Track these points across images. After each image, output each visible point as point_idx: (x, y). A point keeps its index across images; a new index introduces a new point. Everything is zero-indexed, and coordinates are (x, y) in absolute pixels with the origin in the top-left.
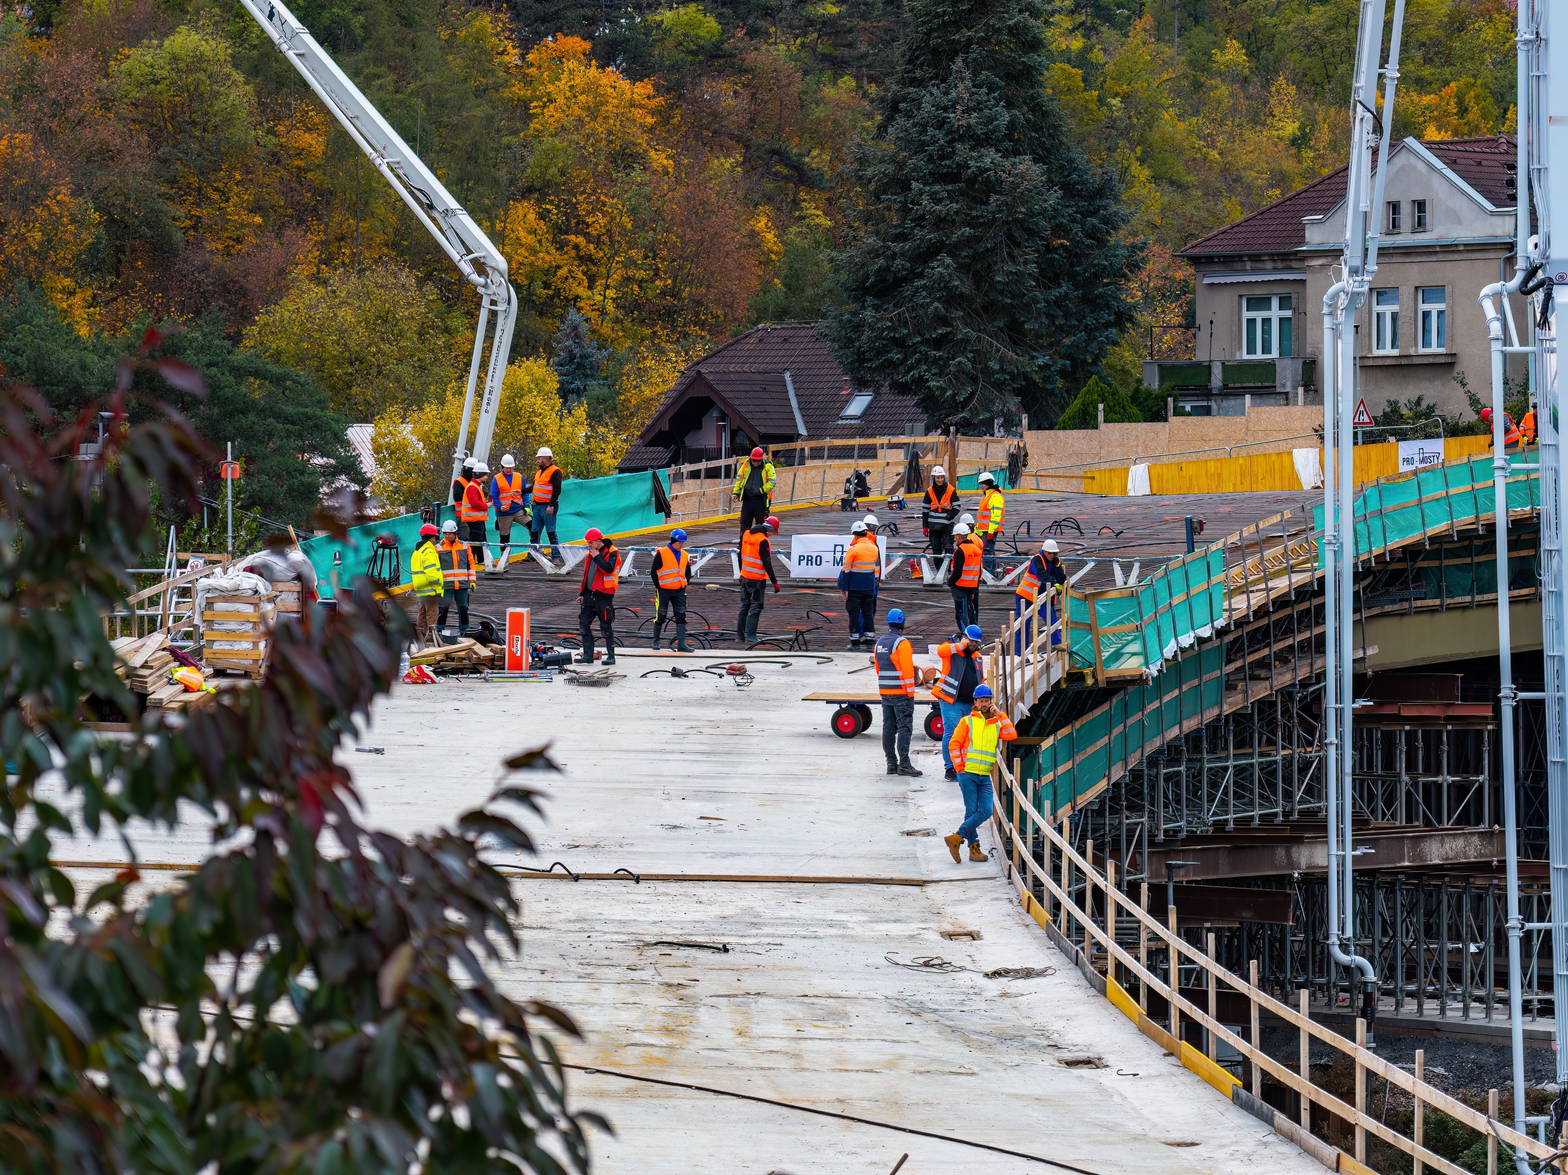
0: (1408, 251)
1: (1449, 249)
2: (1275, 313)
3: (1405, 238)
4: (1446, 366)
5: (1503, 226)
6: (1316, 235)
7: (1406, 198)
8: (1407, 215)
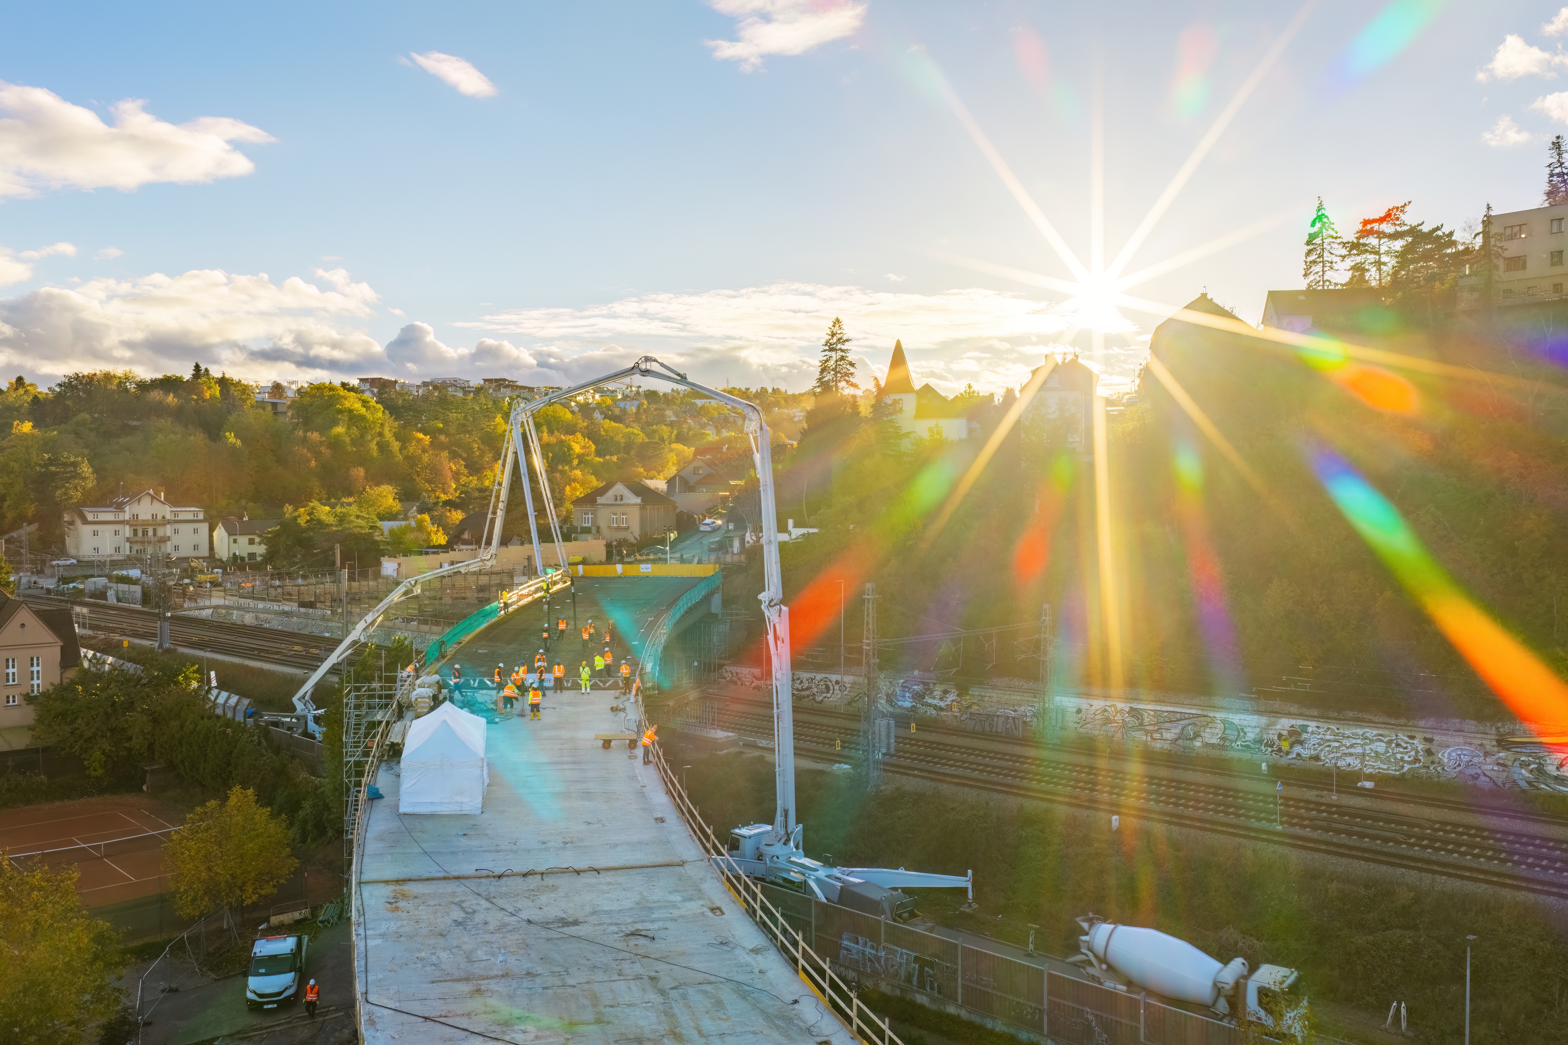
0: (619, 505)
1: (628, 505)
2: (590, 516)
3: (618, 502)
4: (627, 528)
5: (638, 500)
6: (600, 500)
7: (618, 494)
8: (619, 498)
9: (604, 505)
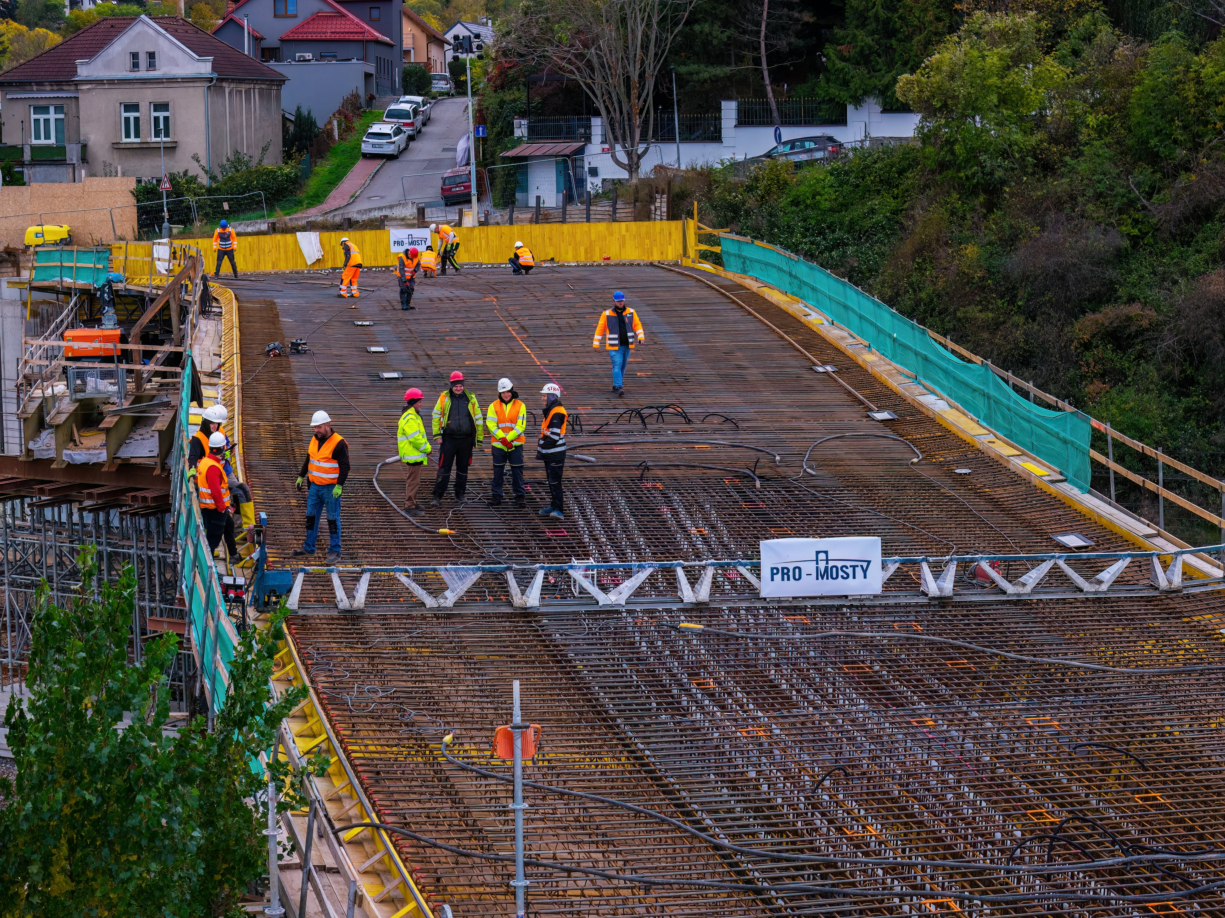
0: (145, 82)
2: (52, 116)
3: (142, 73)
4: (171, 149)
5: (205, 68)
6: (84, 71)
7: (142, 50)
8: (143, 60)
9: (99, 82)
